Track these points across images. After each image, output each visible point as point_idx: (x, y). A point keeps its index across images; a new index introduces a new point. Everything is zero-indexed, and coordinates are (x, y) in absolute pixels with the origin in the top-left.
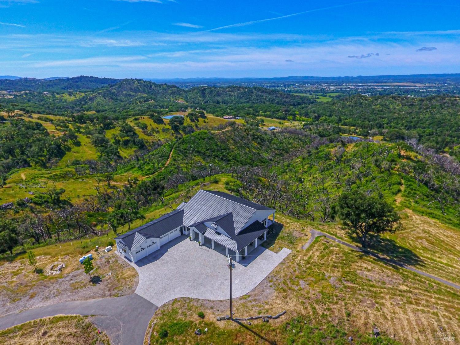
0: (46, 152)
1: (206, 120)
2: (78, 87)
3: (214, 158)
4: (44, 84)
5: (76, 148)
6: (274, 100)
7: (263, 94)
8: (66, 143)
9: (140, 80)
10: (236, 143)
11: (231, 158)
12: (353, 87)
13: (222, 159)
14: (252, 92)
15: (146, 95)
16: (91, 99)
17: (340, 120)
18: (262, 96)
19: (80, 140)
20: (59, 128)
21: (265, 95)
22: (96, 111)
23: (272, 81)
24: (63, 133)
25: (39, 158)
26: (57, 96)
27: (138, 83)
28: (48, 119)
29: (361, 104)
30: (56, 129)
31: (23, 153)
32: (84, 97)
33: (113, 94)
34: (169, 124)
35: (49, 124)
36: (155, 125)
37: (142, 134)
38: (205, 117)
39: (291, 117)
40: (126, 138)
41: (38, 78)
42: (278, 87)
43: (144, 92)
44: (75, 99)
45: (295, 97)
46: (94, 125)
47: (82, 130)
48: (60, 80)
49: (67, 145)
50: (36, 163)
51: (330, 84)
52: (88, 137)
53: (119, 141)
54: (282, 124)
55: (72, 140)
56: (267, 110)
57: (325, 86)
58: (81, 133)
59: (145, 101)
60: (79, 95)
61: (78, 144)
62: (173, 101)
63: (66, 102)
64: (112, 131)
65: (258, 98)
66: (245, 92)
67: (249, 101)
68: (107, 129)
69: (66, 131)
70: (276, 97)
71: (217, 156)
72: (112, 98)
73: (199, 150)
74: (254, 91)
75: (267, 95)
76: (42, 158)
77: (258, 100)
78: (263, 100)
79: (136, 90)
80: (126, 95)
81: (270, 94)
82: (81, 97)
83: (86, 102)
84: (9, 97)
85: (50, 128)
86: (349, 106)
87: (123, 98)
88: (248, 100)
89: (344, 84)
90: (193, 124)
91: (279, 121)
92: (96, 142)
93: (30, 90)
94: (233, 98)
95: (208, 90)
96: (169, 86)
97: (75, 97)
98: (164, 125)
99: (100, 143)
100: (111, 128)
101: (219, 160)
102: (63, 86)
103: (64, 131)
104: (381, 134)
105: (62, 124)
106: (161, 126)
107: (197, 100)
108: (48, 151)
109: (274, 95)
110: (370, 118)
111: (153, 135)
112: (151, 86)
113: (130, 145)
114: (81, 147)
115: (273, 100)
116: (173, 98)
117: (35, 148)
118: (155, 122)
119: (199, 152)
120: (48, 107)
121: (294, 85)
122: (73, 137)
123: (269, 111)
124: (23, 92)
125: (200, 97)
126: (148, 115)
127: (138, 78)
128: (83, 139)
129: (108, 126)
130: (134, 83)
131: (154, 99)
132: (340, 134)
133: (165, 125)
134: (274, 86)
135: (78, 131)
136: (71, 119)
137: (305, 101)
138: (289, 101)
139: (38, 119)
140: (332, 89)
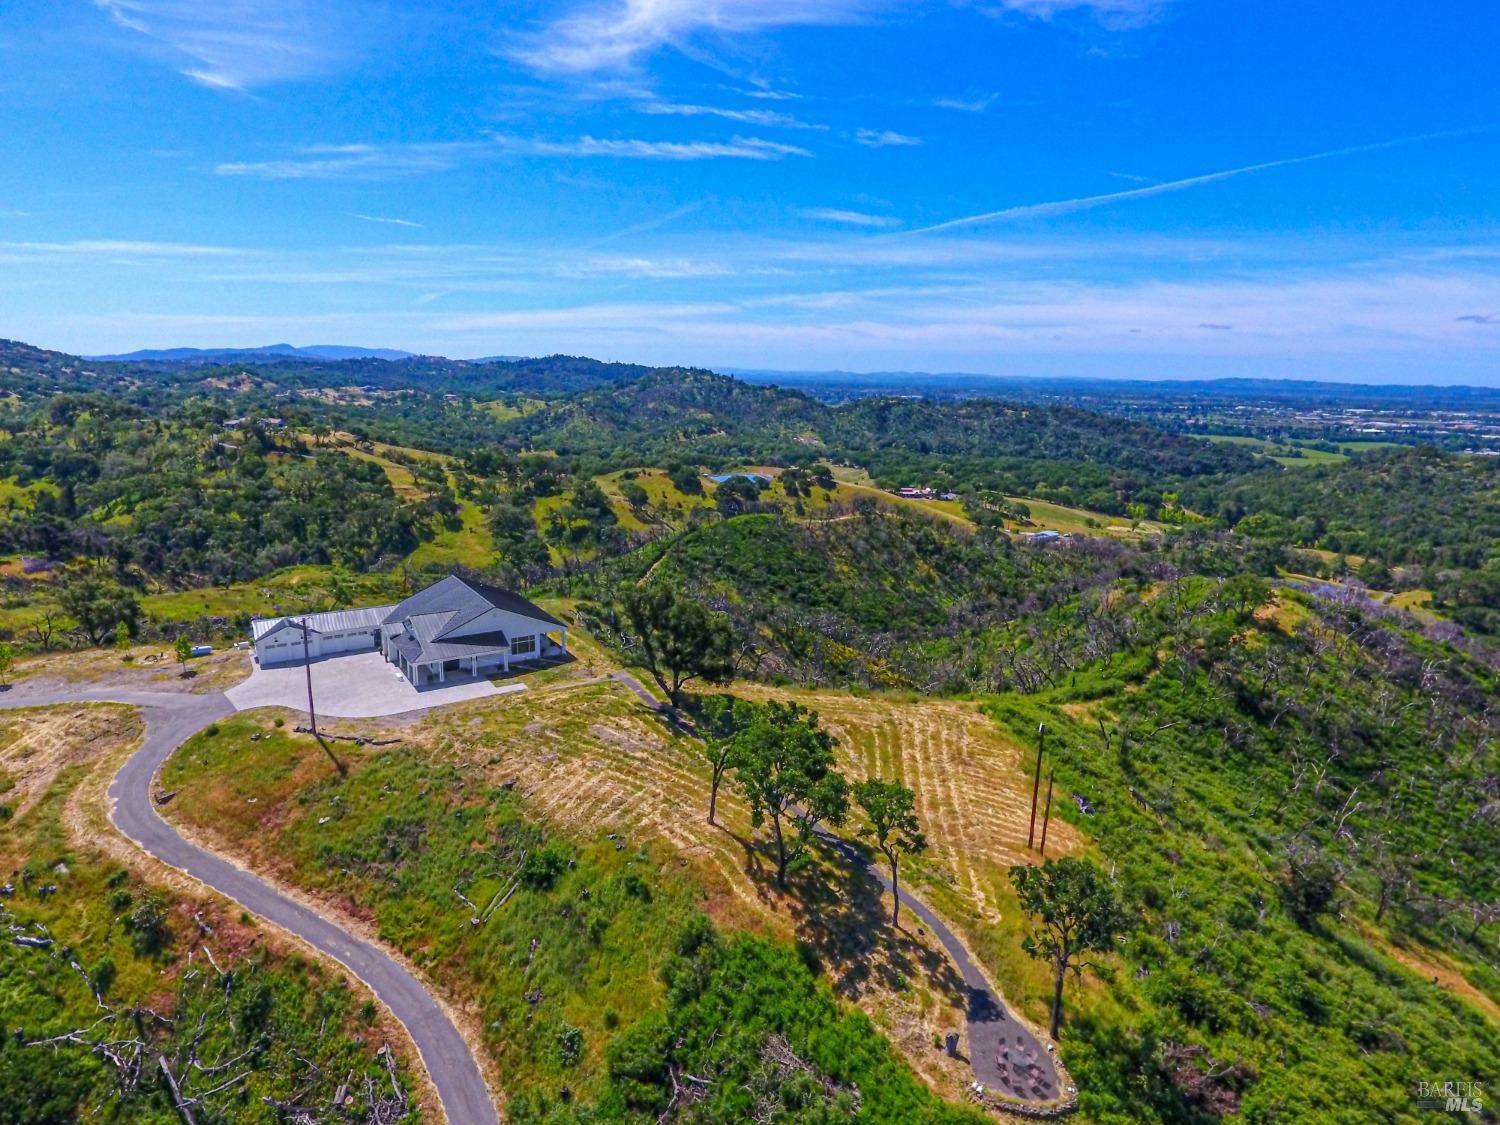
0: (374, 536)
1: (833, 494)
2: (540, 385)
3: (772, 591)
4: (460, 375)
5: (446, 536)
6: (1117, 451)
7: (1078, 430)
8: (426, 520)
9: (703, 372)
10: (856, 558)
11: (822, 598)
12: (1469, 425)
13: (793, 596)
14: (1044, 424)
15: (709, 415)
16: (559, 420)
17: (1320, 530)
18: (1076, 436)
19: (463, 517)
20: (424, 481)
21: (1085, 434)
22: (558, 453)
23: (1155, 391)
24: (427, 495)
25: (356, 549)
26: (476, 407)
27: (696, 380)
28: (405, 457)
29: (1429, 480)
30: (416, 484)
31: (323, 535)
32: (541, 412)
33: (620, 407)
34: (714, 496)
35: (402, 470)
36: (675, 496)
37: (631, 515)
38: (831, 486)
39: (1141, 509)
40: (582, 523)
41: (452, 357)
42: (1168, 410)
43: (706, 406)
44: (519, 415)
45: (1195, 445)
46: (512, 482)
47: (476, 492)
48: (502, 364)
49: (427, 526)
50: (347, 561)
51: (1377, 410)
52: (484, 512)
53: (563, 528)
54: (1099, 526)
55: (443, 513)
56: (1062, 478)
57: (1351, 419)
58: (471, 498)
59: (701, 433)
60: (532, 407)
61: (455, 525)
62: (787, 440)
63: (493, 423)
64: (554, 503)
65: (1062, 443)
66: (1020, 421)
67: (1027, 450)
68: (541, 496)
69: (436, 490)
70: (1124, 441)
71: (782, 588)
72: (612, 420)
73: (733, 563)
74: (1050, 419)
75: (1096, 434)
76: (362, 551)
77: (1058, 447)
78: (1076, 450)
79: (685, 401)
80: (654, 413)
81: (1104, 432)
82: (535, 412)
83: (543, 427)
84: (366, 403)
85: (400, 478)
86: (1375, 485)
87: (642, 420)
88: (1024, 446)
89: (1435, 414)
90: (792, 501)
91: (1088, 515)
92: (499, 523)
93: (417, 389)
94: (975, 439)
95: (897, 410)
96: (782, 391)
97: (521, 411)
98: (699, 498)
99: (511, 529)
100: (552, 494)
101: (781, 599)
102: (502, 381)
103: (430, 489)
104: (1430, 584)
105: (431, 473)
106: (692, 500)
107: (857, 439)
108: (379, 535)
109: (1120, 436)
110: (1444, 531)
111: (661, 523)
112: (730, 391)
113: (585, 542)
114: (461, 533)
115: (1111, 453)
116: (787, 427)
117: (352, 525)
118: (678, 487)
119: (731, 570)
120: (443, 434)
121: (1231, 407)
122: (446, 505)
123: (1070, 484)
124: (397, 393)
125: (869, 429)
126: (663, 468)
127: (699, 367)
128: (472, 514)
129: (545, 489)
130: (683, 380)
131: (729, 428)
132: (1282, 572)
133: (704, 496)
134: (1152, 409)
135: (467, 493)
136: (462, 462)
137: (1232, 461)
138: (1171, 458)
139: (384, 455)
140: (1379, 426)
